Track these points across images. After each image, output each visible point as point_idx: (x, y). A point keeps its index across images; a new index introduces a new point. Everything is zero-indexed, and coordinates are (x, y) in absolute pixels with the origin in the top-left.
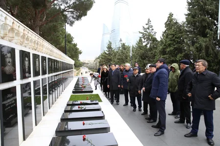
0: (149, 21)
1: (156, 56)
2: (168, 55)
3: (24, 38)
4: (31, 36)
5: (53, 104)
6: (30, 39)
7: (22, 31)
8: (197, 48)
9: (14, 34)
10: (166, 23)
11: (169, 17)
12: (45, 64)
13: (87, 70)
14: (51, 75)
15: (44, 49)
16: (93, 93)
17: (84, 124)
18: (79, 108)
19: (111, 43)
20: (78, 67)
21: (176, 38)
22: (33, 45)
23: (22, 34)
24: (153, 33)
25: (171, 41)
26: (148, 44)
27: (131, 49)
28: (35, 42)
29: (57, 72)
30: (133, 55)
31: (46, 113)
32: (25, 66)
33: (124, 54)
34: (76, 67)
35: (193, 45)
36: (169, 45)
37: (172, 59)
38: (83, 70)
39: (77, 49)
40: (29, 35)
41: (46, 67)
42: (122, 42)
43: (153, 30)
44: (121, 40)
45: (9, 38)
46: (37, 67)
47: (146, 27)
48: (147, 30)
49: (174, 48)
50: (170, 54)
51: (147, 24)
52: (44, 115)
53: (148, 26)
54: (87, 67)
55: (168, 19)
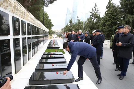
0: (96, 5)
1: (99, 27)
2: (107, 27)
3: (15, 8)
4: (20, 8)
5: (35, 54)
6: (19, 10)
7: (14, 3)
8: (126, 22)
9: (8, 4)
10: (107, 6)
11: (109, 2)
12: (29, 28)
13: (57, 36)
14: (33, 36)
15: (29, 19)
16: (60, 49)
17: (53, 66)
18: (50, 56)
19: (72, 20)
20: (51, 34)
21: (113, 15)
22: (22, 15)
23: (13, 5)
24: (98, 13)
25: (110, 17)
26: (95, 20)
27: (84, 23)
28: (23, 12)
29: (37, 34)
30: (85, 27)
31: (30, 59)
32: (16, 27)
33: (79, 26)
34: (50, 34)
35: (124, 20)
36: (109, 20)
37: (109, 29)
38: (54, 36)
39: (51, 23)
40: (19, 7)
41: (30, 30)
42: (78, 19)
43: (98, 11)
44: (78, 17)
45: (5, 7)
46: (24, 29)
47: (94, 9)
48: (95, 11)
49: (111, 22)
50: (108, 26)
51: (94, 7)
52: (29, 60)
53: (95, 8)
54: (56, 34)
55: (108, 4)
